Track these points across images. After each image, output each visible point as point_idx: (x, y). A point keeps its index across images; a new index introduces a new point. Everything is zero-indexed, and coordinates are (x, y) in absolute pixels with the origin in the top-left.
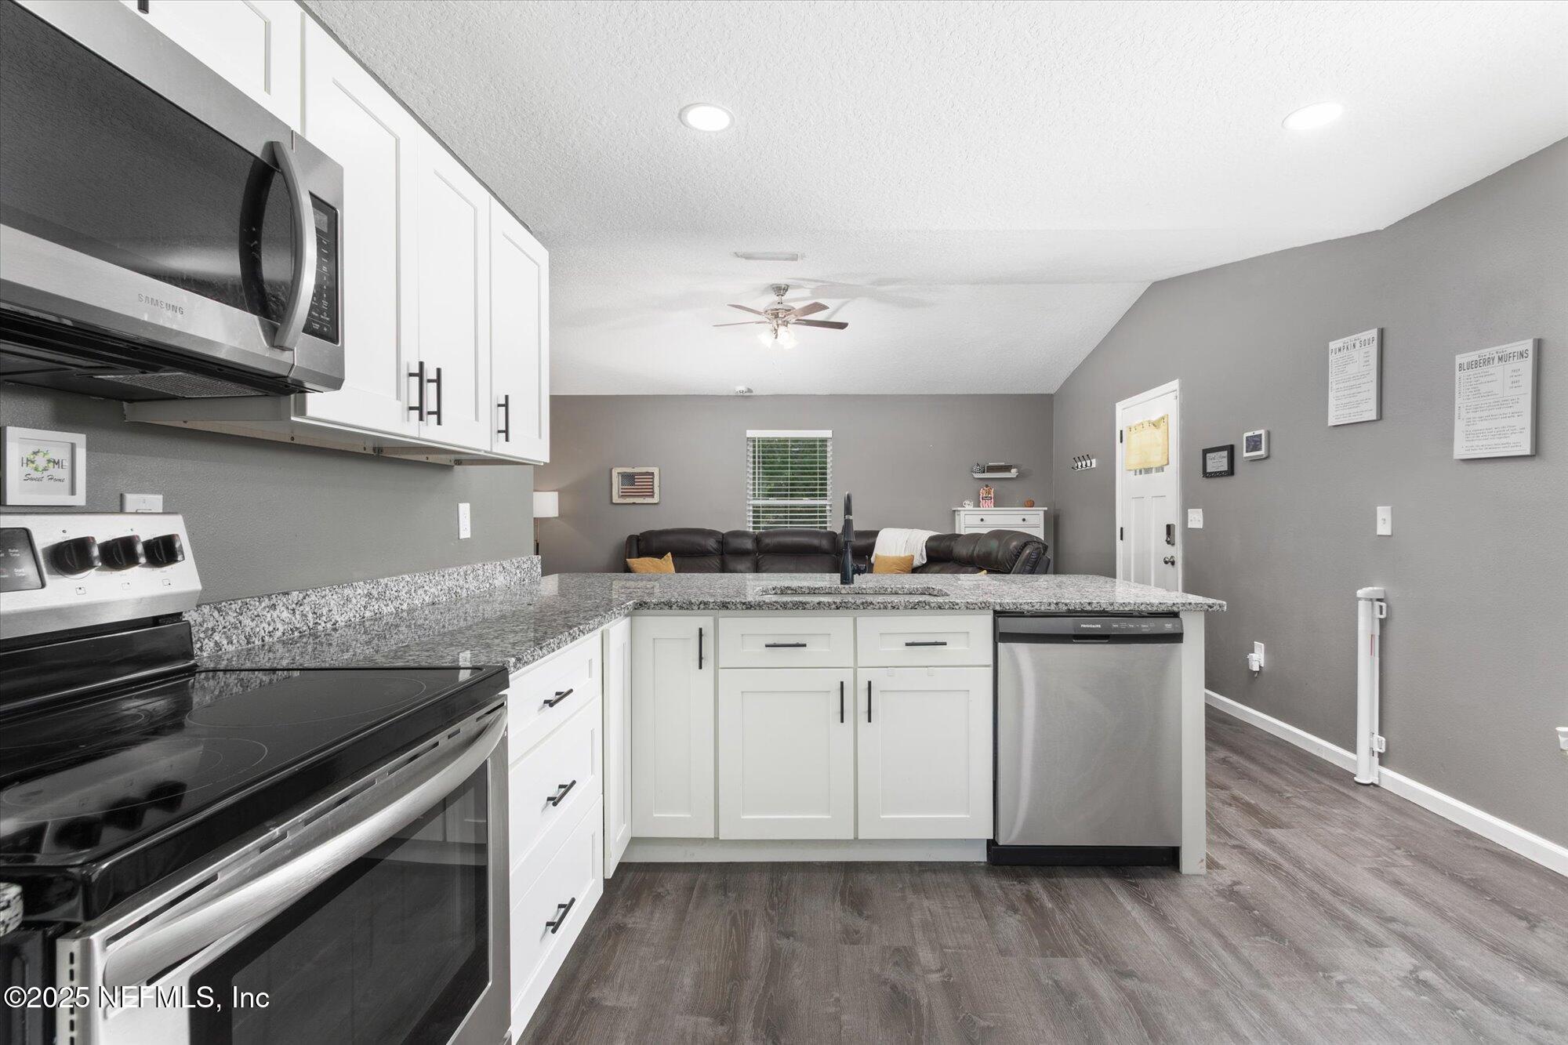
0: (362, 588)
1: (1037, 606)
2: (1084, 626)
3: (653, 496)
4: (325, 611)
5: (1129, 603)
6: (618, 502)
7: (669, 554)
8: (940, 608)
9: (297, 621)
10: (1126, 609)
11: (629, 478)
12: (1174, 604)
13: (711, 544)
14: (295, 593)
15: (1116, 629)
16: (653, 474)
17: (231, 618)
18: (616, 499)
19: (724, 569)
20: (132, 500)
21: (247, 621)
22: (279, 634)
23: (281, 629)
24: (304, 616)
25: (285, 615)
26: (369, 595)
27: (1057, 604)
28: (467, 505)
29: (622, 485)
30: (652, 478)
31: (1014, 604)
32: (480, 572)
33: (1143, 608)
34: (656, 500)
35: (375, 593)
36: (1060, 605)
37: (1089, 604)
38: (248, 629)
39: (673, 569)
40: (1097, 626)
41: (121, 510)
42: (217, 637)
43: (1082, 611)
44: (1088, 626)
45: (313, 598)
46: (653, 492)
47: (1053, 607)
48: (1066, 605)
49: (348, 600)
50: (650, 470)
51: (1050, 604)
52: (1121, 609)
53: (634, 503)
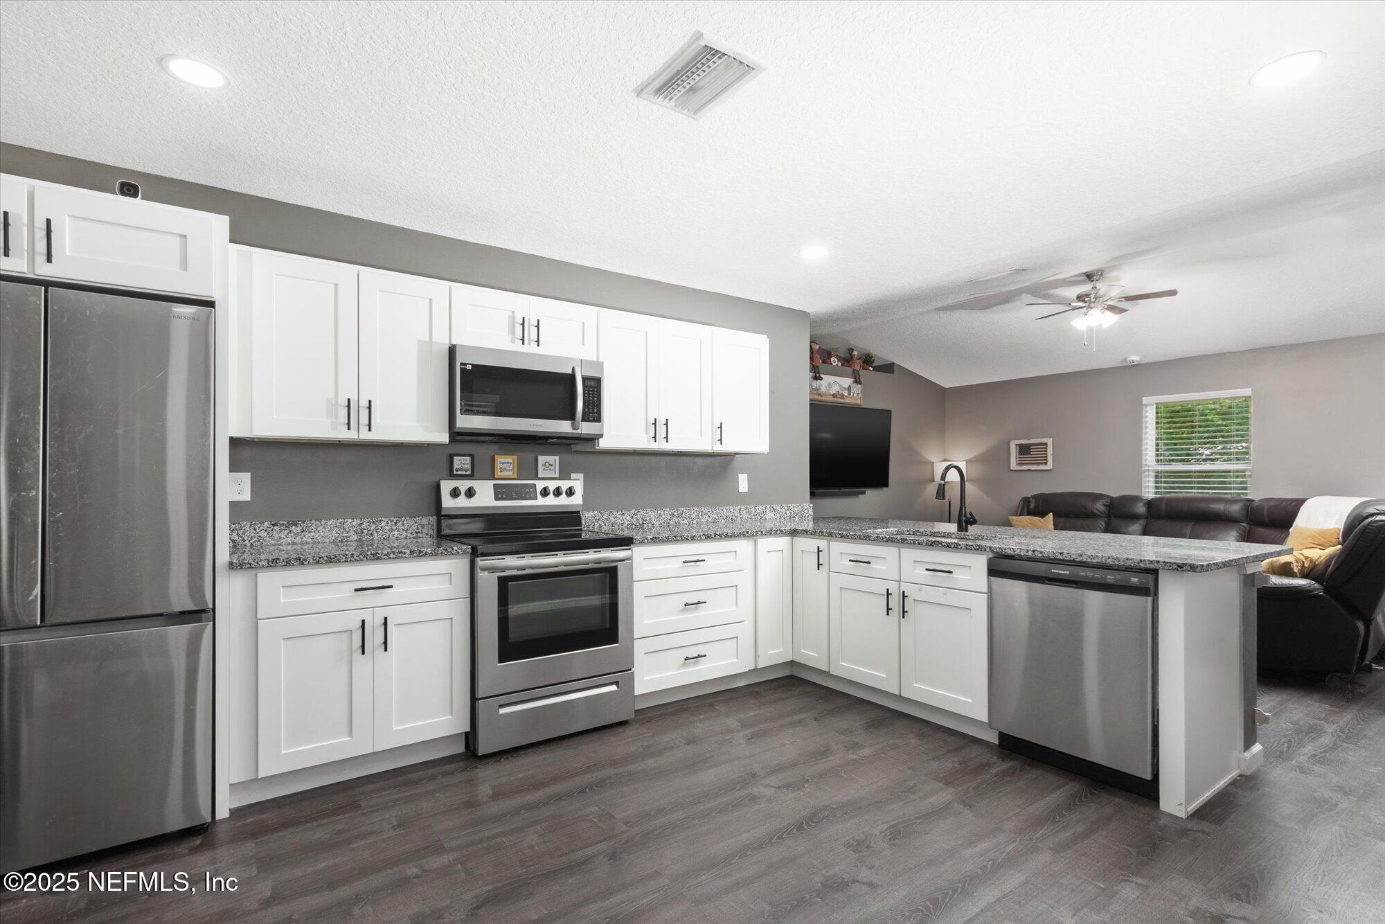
0: (668, 511)
1: (1018, 552)
2: (1055, 571)
3: (1046, 463)
4: (648, 519)
5: (1097, 556)
6: (1015, 469)
7: (1051, 515)
8: (948, 546)
9: (634, 520)
10: (1094, 561)
11: (1024, 450)
12: (1141, 561)
13: (1100, 507)
14: (633, 510)
15: (1082, 576)
16: (1046, 444)
17: (605, 516)
18: (1014, 466)
19: (1108, 529)
20: (573, 476)
21: (612, 518)
22: (626, 525)
23: (627, 523)
24: (637, 519)
25: (628, 518)
26: (672, 515)
27: (1034, 551)
28: (745, 476)
29: (1020, 455)
30: (1046, 448)
31: (1000, 548)
32: (753, 510)
33: (1110, 561)
34: (1049, 466)
35: (676, 514)
36: (1036, 553)
37: (1061, 553)
38: (612, 522)
39: (1053, 526)
40: (1066, 572)
41: (570, 479)
42: (600, 522)
43: (1055, 559)
44: (1057, 571)
45: (642, 513)
46: (1046, 460)
47: (1030, 554)
48: (1041, 553)
49: (661, 515)
50: (1043, 440)
51: (1028, 551)
52: (1089, 560)
53: (1029, 470)
